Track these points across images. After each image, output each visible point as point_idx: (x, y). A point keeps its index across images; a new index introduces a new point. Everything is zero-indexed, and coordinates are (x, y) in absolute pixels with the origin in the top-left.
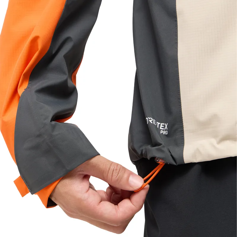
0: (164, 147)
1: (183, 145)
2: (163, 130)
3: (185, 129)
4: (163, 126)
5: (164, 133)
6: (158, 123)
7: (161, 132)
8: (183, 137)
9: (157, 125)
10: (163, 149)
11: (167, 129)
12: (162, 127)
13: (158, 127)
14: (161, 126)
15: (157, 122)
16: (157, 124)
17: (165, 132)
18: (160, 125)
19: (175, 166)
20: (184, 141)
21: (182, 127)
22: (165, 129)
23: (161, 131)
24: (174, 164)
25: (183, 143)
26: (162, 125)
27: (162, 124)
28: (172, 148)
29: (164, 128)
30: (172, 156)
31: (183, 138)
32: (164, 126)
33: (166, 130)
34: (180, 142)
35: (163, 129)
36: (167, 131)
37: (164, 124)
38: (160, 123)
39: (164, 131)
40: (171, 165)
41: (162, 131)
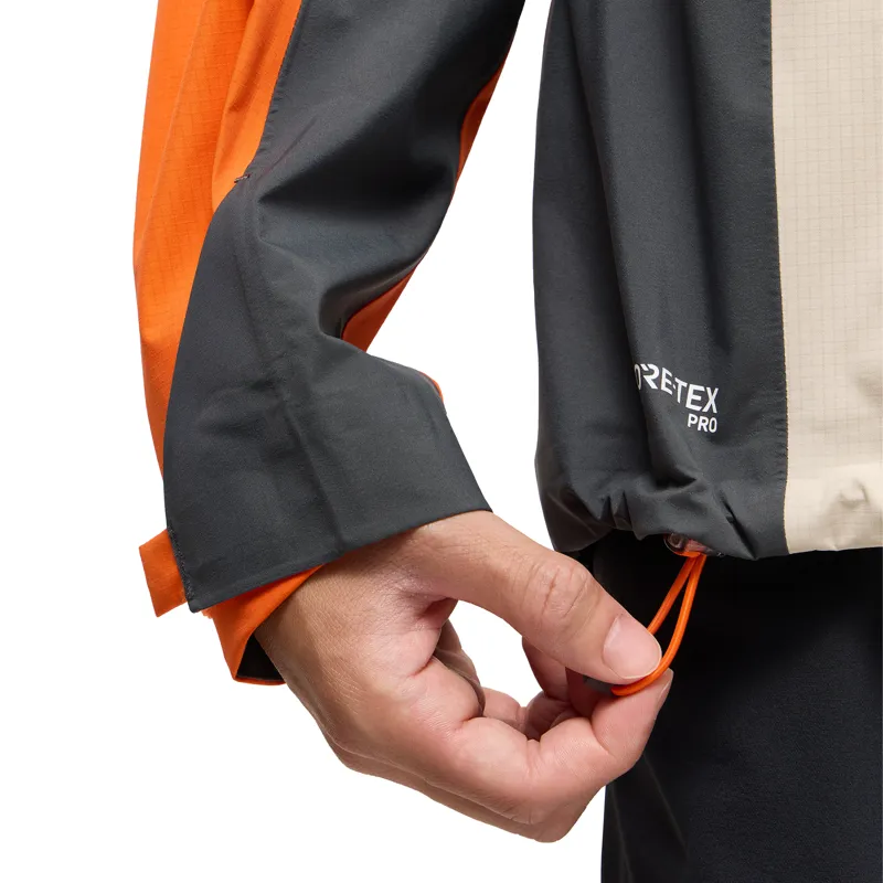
0: (701, 489)
1: (784, 480)
2: (699, 414)
3: (793, 415)
4: (699, 398)
5: (700, 424)
6: (682, 384)
7: (690, 422)
8: (784, 446)
9: (675, 392)
10: (698, 498)
11: (715, 411)
12: (694, 402)
13: (679, 401)
14: (691, 396)
15: (677, 380)
16: (677, 384)
17: (704, 421)
18: (685, 391)
19: (750, 561)
20: (785, 464)
21: (781, 407)
22: (706, 409)
23: (691, 415)
24: (745, 553)
25: (784, 472)
26: (696, 392)
27: (693, 387)
28: (734, 491)
29: (703, 403)
30: (735, 522)
31: (783, 451)
32: (704, 396)
33: (710, 414)
34: (771, 468)
35: (698, 408)
36: (713, 419)
37: (702, 388)
38: (685, 385)
39: (702, 418)
40: (731, 561)
41: (696, 417)
